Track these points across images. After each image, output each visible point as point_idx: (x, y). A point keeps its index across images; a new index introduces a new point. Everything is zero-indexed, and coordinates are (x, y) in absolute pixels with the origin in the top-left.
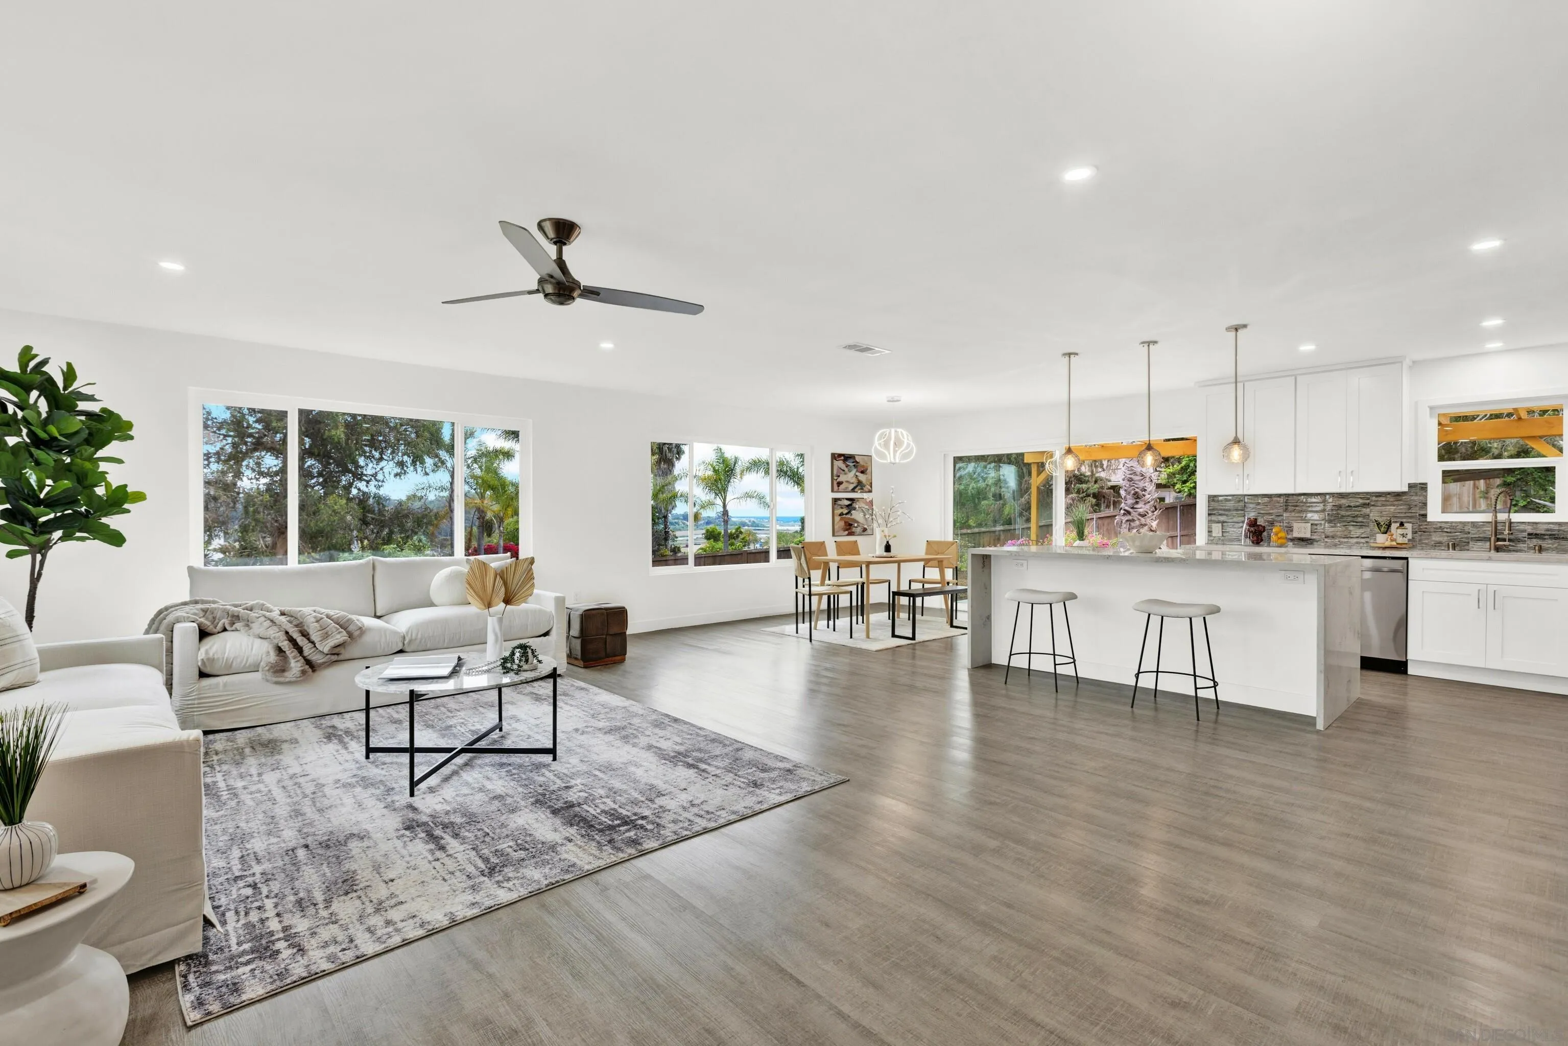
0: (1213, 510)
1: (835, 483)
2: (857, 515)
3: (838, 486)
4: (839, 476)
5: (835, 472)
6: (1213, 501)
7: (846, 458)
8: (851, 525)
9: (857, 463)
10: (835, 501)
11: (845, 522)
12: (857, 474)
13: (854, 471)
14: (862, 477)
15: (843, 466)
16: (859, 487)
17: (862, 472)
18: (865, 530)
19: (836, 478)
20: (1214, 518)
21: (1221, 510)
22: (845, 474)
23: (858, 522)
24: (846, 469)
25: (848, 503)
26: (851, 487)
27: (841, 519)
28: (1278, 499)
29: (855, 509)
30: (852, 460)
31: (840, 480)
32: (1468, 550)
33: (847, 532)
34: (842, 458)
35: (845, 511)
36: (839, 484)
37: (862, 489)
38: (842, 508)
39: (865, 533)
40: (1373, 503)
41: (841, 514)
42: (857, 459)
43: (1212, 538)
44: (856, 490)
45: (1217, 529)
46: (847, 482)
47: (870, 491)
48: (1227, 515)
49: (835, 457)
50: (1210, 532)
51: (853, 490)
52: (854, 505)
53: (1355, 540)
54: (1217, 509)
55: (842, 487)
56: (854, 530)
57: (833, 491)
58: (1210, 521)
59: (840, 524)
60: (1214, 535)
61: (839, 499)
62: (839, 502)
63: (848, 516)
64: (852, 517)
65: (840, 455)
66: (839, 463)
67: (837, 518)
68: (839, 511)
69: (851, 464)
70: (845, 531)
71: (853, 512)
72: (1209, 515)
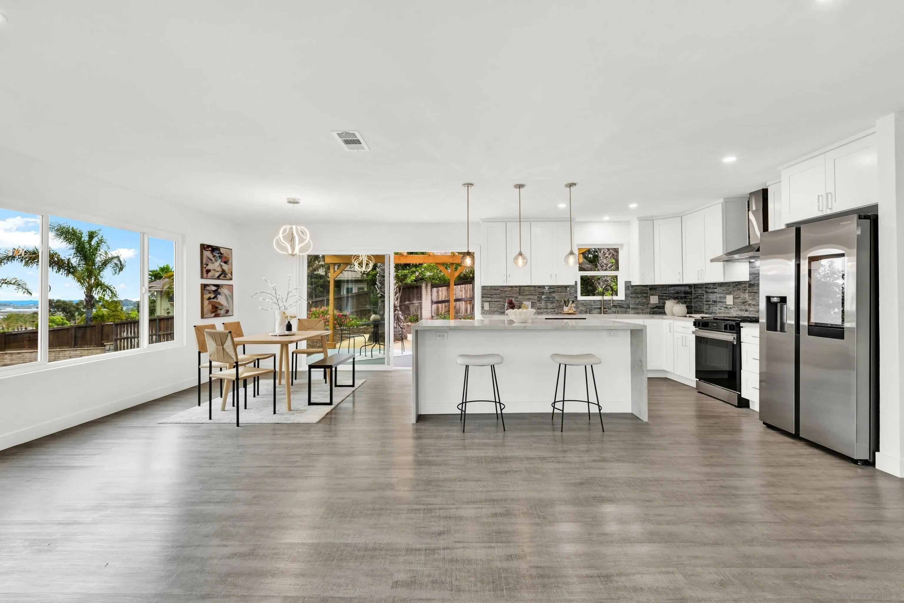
0: (484, 294)
1: (204, 270)
2: (221, 299)
3: (207, 274)
4: (207, 265)
5: (204, 261)
6: (484, 289)
7: (214, 249)
8: (217, 308)
9: (222, 254)
10: (204, 287)
11: (213, 306)
12: (222, 264)
13: (219, 261)
14: (225, 267)
15: (211, 256)
16: (223, 275)
17: (226, 262)
18: (227, 311)
19: (205, 266)
20: (484, 299)
21: (488, 294)
22: (213, 263)
23: (222, 305)
24: (213, 259)
25: (214, 288)
26: (217, 274)
27: (209, 303)
28: (516, 289)
29: (219, 294)
30: (218, 252)
31: (209, 267)
32: (592, 313)
33: (214, 314)
34: (210, 249)
35: (212, 296)
36: (208, 271)
37: (225, 277)
38: (210, 293)
39: (228, 314)
40: (556, 291)
41: (209, 299)
42: (222, 251)
43: (484, 311)
44: (221, 277)
45: (487, 306)
46: (214, 270)
47: (231, 279)
48: (491, 298)
49: (204, 247)
50: (483, 307)
51: (218, 278)
52: (219, 290)
53: (550, 310)
54: (486, 294)
55: (210, 274)
56: (219, 312)
57: (202, 277)
58: (483, 301)
59: (208, 307)
60: (485, 309)
61: (208, 285)
62: (208, 288)
63: (215, 300)
64: (218, 301)
65: (209, 246)
66: (207, 254)
67: (206, 302)
68: (207, 296)
69: (217, 255)
70: (212, 313)
71: (219, 296)
72: (482, 297)
